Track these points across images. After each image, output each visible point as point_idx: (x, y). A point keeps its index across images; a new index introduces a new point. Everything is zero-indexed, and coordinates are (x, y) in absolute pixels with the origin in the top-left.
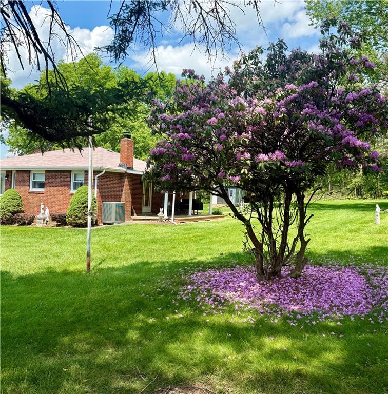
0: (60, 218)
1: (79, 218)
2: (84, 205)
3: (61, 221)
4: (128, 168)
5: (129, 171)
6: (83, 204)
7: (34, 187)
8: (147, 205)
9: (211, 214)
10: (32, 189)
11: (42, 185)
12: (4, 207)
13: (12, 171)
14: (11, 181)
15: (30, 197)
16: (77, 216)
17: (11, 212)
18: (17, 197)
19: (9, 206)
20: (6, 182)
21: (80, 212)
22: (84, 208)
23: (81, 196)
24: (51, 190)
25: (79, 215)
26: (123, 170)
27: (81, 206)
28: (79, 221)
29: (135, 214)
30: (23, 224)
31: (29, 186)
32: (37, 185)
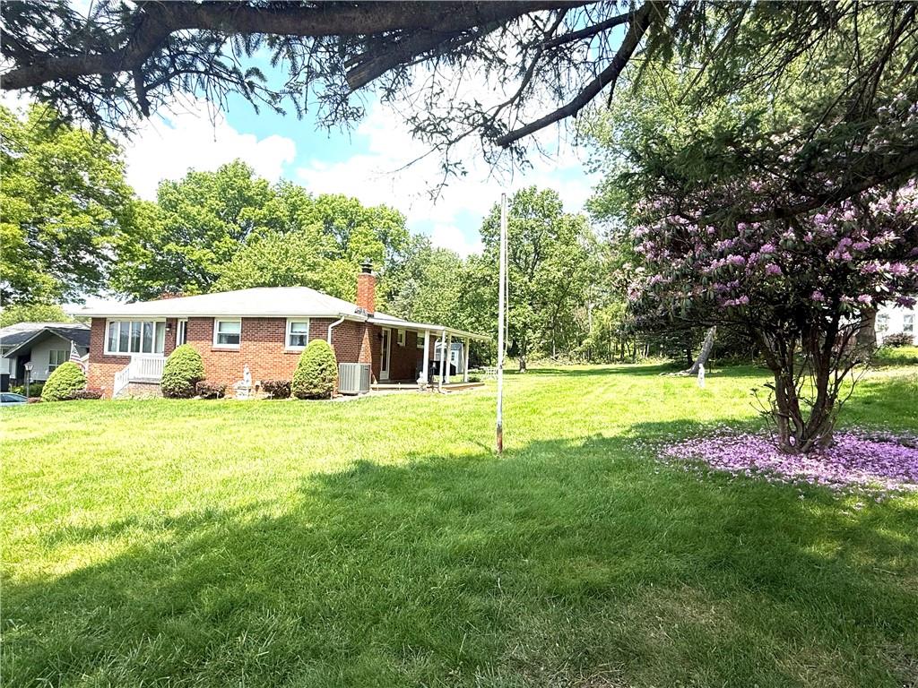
0: (279, 387)
1: (315, 386)
2: (322, 367)
3: (279, 392)
4: (369, 316)
5: (370, 320)
6: (320, 365)
7: (220, 342)
8: (384, 369)
9: (466, 380)
10: (216, 345)
11: (233, 339)
12: (177, 372)
13: (177, 319)
14: (176, 334)
15: (215, 357)
16: (311, 383)
17: (188, 380)
18: (196, 357)
19: (185, 371)
20: (167, 335)
21: (317, 377)
22: (322, 370)
23: (316, 354)
24: (252, 346)
25: (315, 382)
26: (362, 318)
27: (317, 368)
28: (315, 391)
29: (375, 382)
30: (213, 396)
31: (212, 340)
32: (224, 339)
